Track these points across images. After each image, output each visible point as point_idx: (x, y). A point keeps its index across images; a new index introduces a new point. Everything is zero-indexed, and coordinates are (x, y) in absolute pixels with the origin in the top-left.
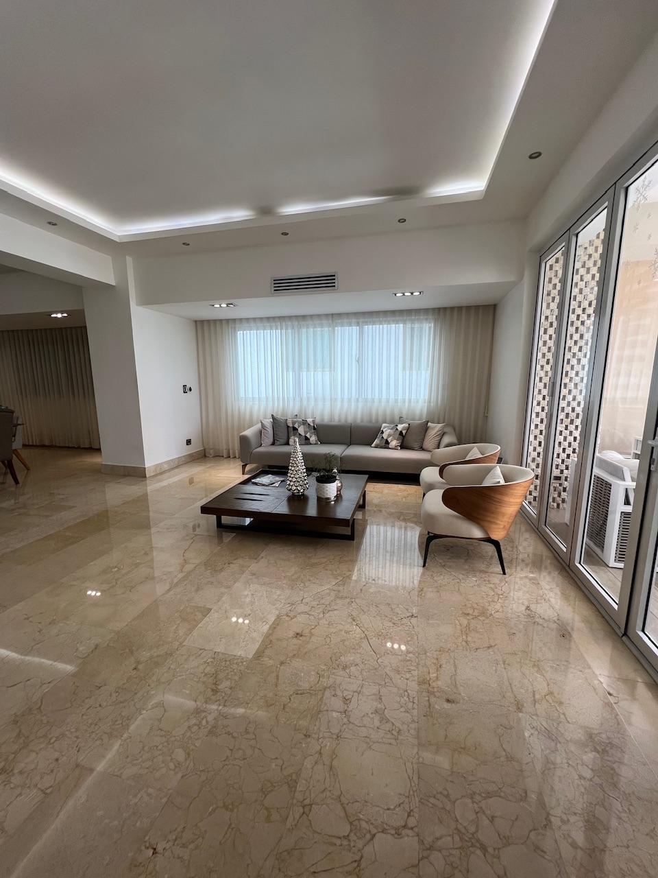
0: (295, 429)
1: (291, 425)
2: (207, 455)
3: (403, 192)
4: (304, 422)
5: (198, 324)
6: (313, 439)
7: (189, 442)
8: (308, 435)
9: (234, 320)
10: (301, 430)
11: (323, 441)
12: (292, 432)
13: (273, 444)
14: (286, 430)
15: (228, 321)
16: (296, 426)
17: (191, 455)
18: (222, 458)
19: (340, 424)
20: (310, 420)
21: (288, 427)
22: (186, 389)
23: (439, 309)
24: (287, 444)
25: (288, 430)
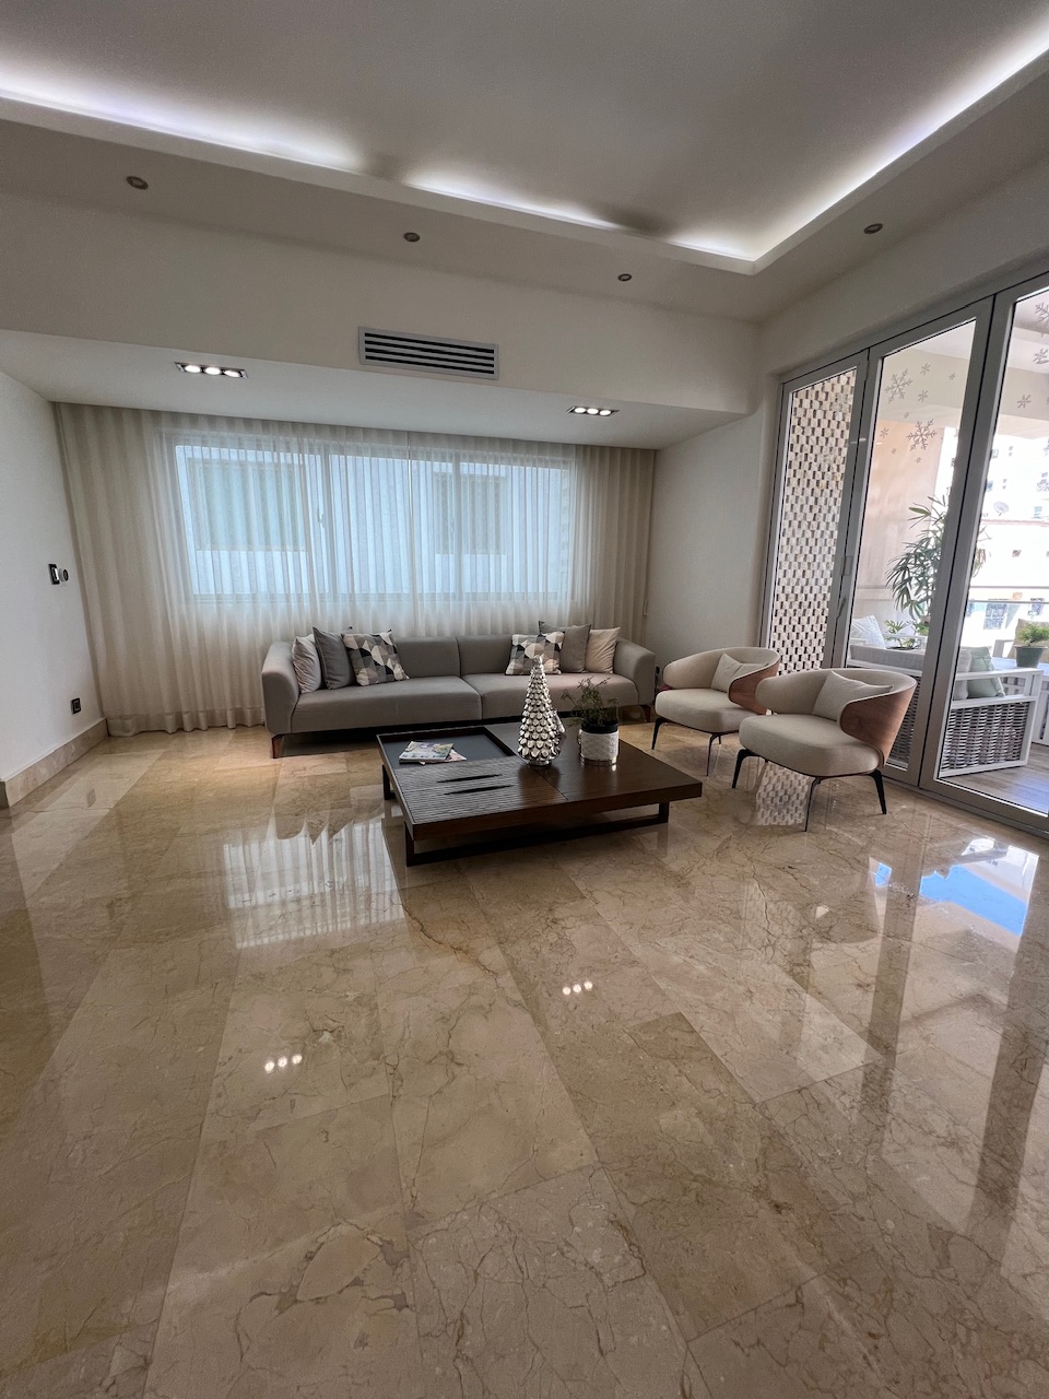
0: (365, 654)
1: (356, 647)
2: (113, 732)
3: (644, 223)
4: (377, 640)
5: (65, 414)
6: (398, 671)
7: (76, 706)
8: (389, 665)
9: (175, 417)
10: (376, 654)
11: (413, 674)
12: (359, 660)
13: (323, 686)
14: (345, 657)
15: (156, 414)
16: (366, 646)
17: (84, 738)
18: (165, 735)
19: (430, 639)
20: (384, 635)
21: (349, 650)
22: (56, 576)
23: (585, 447)
24: (354, 683)
25: (349, 656)
